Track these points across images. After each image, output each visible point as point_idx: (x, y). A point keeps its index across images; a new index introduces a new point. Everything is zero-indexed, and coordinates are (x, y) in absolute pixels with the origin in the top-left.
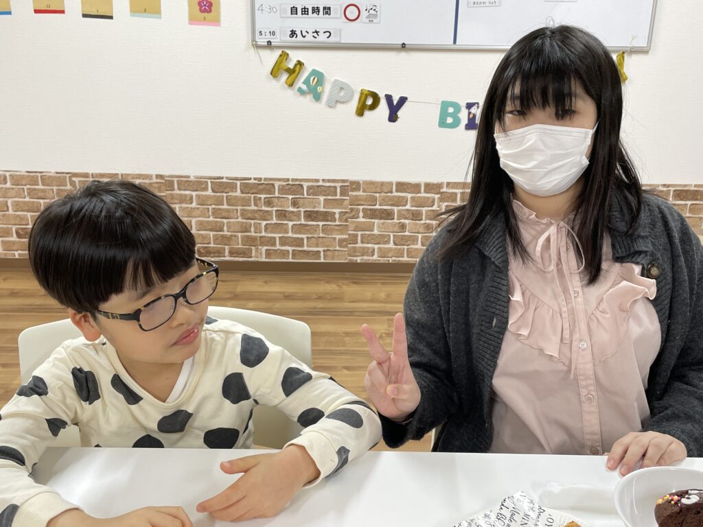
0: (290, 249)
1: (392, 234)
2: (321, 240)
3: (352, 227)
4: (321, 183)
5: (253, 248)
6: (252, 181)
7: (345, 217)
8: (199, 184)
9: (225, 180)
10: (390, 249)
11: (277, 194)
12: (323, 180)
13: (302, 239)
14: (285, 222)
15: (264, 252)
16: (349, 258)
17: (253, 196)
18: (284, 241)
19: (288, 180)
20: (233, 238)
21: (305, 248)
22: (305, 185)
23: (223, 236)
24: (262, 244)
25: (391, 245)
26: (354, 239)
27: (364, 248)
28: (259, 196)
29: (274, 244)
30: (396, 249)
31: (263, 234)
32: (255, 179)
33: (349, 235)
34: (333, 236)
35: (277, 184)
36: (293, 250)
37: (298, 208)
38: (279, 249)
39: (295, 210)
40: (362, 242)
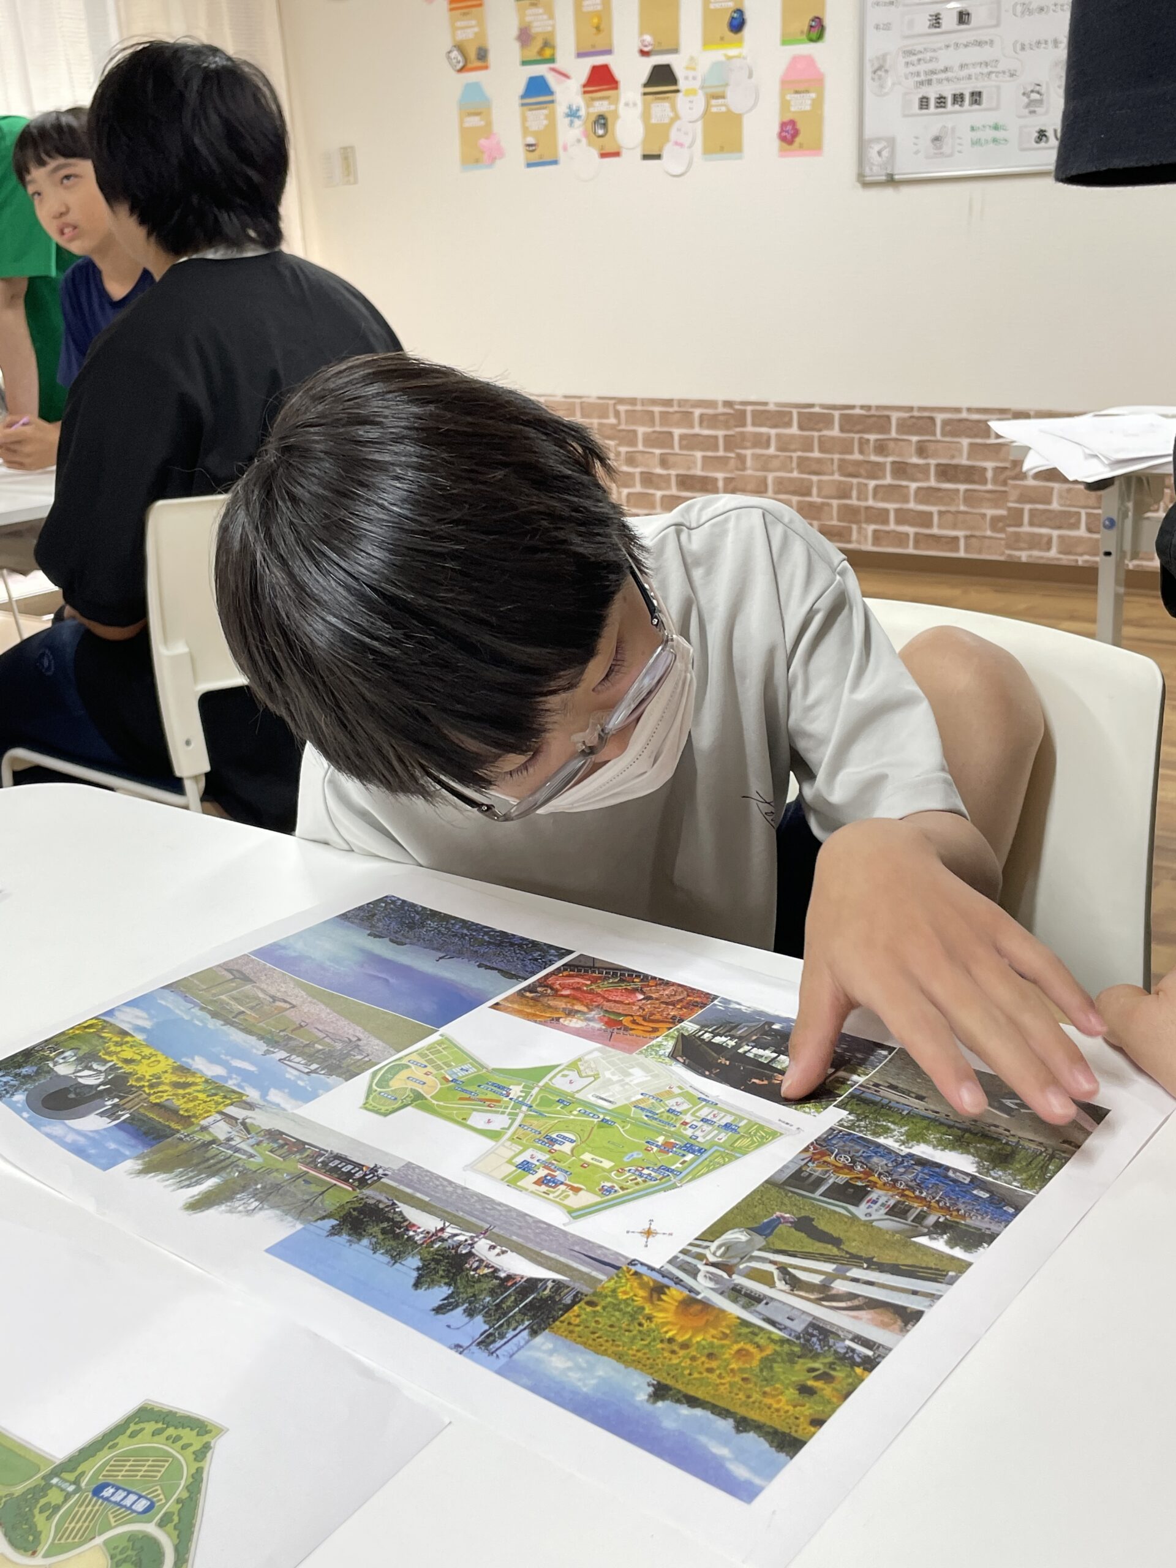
0: (911, 530)
1: (1083, 512)
2: (960, 517)
3: (1014, 495)
4: (964, 415)
5: (854, 527)
6: (858, 411)
7: (1002, 477)
8: (779, 417)
9: (817, 410)
10: (1079, 540)
11: (894, 434)
12: (969, 410)
13: (931, 514)
14: (904, 483)
15: (870, 534)
16: (1008, 552)
17: (857, 436)
18: (903, 517)
19: (911, 409)
20: (826, 508)
21: (935, 531)
22: (939, 417)
23: (811, 505)
24: (869, 521)
25: (1082, 532)
26: (1016, 517)
27: (1033, 535)
28: (866, 436)
29: (886, 522)
30: (1090, 539)
31: (871, 502)
32: (862, 407)
33: (1009, 509)
34: (983, 511)
35: (895, 416)
36: (916, 534)
37: (926, 458)
38: (894, 531)
39: (921, 461)
40: (1031, 524)
